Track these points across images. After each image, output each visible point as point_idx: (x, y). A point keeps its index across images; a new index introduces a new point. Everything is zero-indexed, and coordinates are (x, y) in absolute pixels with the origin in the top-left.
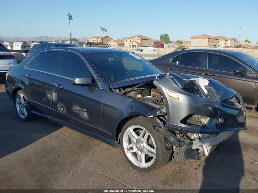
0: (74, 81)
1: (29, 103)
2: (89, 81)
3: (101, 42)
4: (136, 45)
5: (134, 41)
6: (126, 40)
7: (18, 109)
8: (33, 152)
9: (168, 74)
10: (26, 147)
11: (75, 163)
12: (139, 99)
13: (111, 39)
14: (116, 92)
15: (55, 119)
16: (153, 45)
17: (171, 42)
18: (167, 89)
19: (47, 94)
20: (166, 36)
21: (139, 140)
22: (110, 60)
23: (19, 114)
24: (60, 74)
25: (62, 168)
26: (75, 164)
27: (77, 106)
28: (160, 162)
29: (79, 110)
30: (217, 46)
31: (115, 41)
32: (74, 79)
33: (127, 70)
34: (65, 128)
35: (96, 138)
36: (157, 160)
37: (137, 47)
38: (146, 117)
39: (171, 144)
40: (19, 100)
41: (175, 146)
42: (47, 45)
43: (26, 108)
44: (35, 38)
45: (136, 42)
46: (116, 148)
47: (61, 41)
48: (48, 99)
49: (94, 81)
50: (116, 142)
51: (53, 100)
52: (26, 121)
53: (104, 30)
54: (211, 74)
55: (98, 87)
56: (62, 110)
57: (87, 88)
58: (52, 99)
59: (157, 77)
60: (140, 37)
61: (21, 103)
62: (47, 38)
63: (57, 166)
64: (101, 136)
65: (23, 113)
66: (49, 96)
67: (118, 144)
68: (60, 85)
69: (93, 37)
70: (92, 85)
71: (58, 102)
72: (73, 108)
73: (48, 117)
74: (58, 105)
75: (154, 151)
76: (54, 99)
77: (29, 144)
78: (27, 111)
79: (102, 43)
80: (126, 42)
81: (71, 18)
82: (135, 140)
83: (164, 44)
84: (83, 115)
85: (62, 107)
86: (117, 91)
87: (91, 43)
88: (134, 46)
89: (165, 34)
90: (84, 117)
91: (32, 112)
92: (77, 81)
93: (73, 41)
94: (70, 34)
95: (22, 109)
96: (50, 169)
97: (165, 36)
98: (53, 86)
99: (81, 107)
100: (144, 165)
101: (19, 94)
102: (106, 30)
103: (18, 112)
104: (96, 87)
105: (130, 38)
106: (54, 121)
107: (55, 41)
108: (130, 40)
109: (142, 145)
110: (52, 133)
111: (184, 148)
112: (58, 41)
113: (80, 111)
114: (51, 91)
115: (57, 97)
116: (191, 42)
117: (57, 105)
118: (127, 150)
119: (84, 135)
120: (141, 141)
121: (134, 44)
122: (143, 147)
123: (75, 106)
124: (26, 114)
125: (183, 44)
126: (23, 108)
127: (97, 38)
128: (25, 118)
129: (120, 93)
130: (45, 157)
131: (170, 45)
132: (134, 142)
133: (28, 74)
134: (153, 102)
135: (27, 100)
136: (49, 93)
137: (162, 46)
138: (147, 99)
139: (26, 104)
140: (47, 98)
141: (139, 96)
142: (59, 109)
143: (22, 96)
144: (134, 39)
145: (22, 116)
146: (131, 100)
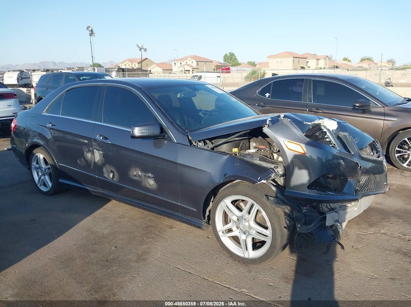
0: (133, 132)
1: (54, 167)
2: (156, 131)
3: (137, 67)
4: (189, 71)
5: (187, 64)
6: (175, 64)
7: (36, 178)
8: (74, 245)
9: (282, 115)
10: (61, 237)
11: (144, 257)
12: (236, 155)
13: (153, 63)
14: (199, 146)
15: (100, 190)
16: (214, 69)
17: (240, 64)
18: (286, 139)
19: (85, 153)
20: (232, 55)
21: (242, 217)
22: (178, 96)
23: (39, 185)
24: (105, 122)
25: (126, 268)
26: (144, 260)
27: (137, 169)
28: (277, 249)
29: (140, 176)
30: (306, 67)
31: (158, 65)
32: (133, 130)
33: (200, 111)
34: (114, 202)
35: (170, 217)
36: (272, 246)
37: (191, 73)
38: (254, 183)
39: (293, 221)
40: (37, 163)
41: (299, 224)
42: (63, 75)
43: (50, 175)
44: (35, 64)
45: (189, 65)
46: (204, 230)
47: (77, 68)
48: (86, 160)
49: (162, 130)
50: (204, 222)
51: (95, 162)
52: (52, 195)
53: (142, 50)
54: (318, 110)
55: (170, 139)
56: (111, 176)
57: (151, 141)
58: (93, 161)
59: (268, 121)
60: (194, 57)
61: (40, 168)
62: (54, 63)
63: (117, 264)
64: (177, 214)
65: (44, 182)
66: (89, 155)
67: (206, 224)
68: (106, 138)
69: (125, 61)
70: (160, 136)
71: (104, 165)
72: (131, 173)
73: (88, 188)
74: (104, 170)
75: (268, 232)
76: (97, 160)
77: (64, 232)
78: (51, 180)
79: (140, 69)
80: (175, 66)
81: (92, 33)
82: (235, 218)
83: (231, 67)
84: (148, 183)
85: (112, 172)
86: (200, 144)
87: (123, 70)
88: (187, 72)
89: (230, 53)
90: (149, 187)
91: (61, 181)
92: (137, 131)
93: (96, 68)
94: (92, 57)
95: (42, 178)
96: (107, 270)
97: (230, 56)
98: (95, 140)
99: (142, 171)
100: (252, 254)
101: (36, 154)
102: (145, 50)
103: (37, 183)
104: (165, 139)
105: (181, 59)
106: (98, 193)
107: (69, 69)
108: (181, 63)
109: (247, 224)
110: (96, 212)
111: (314, 226)
112: (73, 68)
113: (143, 176)
114: (91, 149)
115: (103, 156)
116: (268, 63)
117: (102, 169)
118: (223, 232)
119: (146, 212)
120: (245, 219)
121: (187, 68)
122: (250, 227)
123: (133, 169)
124: (50, 185)
125: (257, 67)
126: (44, 175)
127: (131, 61)
128: (48, 191)
129: (206, 147)
130: (94, 252)
131: (239, 68)
132: (234, 221)
133: (50, 123)
134: (261, 159)
135: (51, 163)
136: (89, 151)
137: (227, 70)
138: (249, 154)
139: (49, 169)
140: (84, 158)
141: (235, 150)
142: (106, 175)
143: (41, 156)
144: (186, 61)
145: (43, 188)
146: (226, 157)
